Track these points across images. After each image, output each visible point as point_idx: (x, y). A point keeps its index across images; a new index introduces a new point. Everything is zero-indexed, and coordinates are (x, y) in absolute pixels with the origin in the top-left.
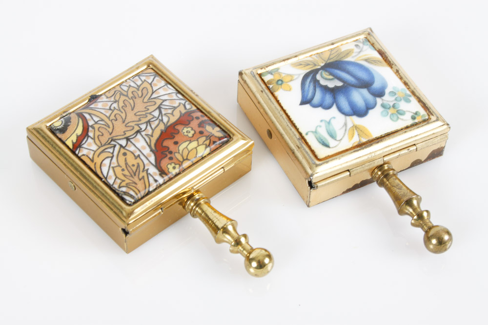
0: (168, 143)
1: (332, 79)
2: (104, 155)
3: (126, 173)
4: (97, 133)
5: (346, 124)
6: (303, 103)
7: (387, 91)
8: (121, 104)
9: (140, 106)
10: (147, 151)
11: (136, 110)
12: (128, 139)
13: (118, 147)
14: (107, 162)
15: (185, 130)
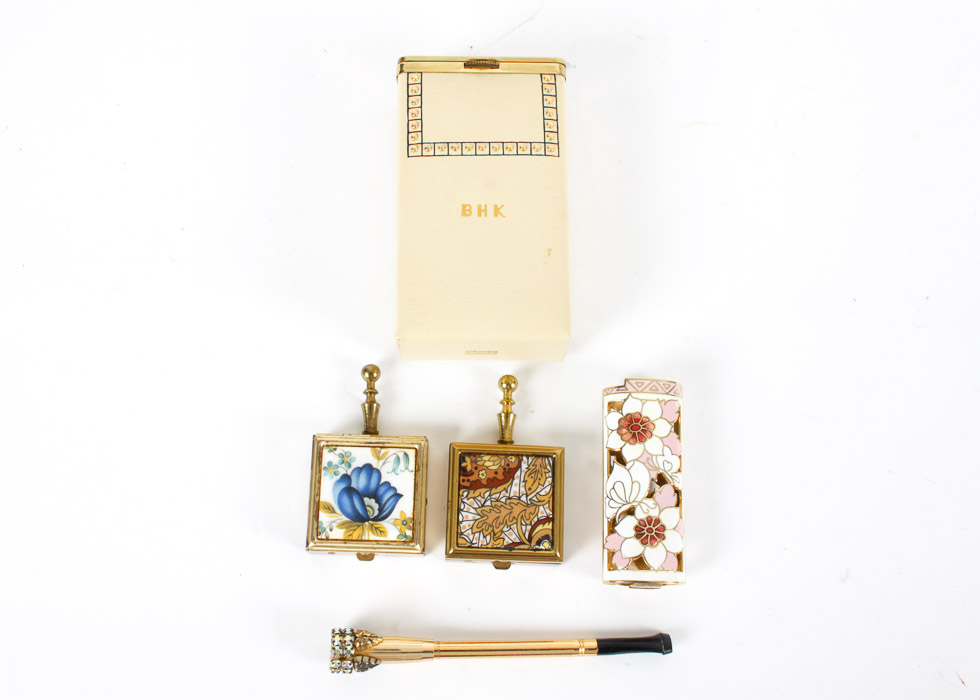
0: (500, 476)
1: (369, 506)
2: (541, 498)
3: (539, 476)
4: (532, 517)
5: (384, 463)
6: (400, 496)
7: (338, 477)
8: (501, 526)
9: (493, 516)
10: (516, 481)
11: (497, 515)
12: (519, 498)
13: (529, 497)
14: (542, 493)
15: (483, 477)
